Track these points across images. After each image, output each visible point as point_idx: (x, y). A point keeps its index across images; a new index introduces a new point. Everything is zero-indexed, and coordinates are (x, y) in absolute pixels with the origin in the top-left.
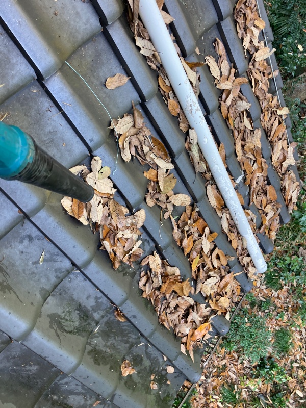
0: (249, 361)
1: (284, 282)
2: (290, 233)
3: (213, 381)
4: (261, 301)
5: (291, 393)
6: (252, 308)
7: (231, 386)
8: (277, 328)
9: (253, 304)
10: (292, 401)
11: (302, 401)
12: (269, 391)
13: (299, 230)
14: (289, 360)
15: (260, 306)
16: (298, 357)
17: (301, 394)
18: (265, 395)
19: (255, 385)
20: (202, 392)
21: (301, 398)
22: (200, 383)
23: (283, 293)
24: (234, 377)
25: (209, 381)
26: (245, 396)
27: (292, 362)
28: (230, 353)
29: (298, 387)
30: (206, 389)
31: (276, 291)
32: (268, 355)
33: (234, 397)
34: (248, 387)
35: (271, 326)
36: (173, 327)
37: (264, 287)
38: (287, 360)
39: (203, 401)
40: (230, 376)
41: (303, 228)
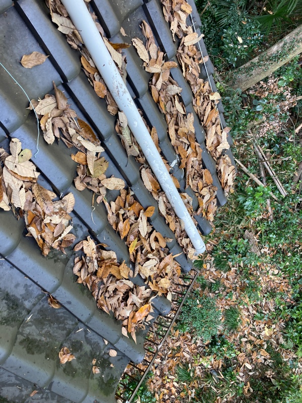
0: (202, 340)
1: (231, 263)
2: (235, 217)
3: (169, 362)
4: (211, 283)
5: (240, 366)
6: (203, 290)
7: (186, 365)
8: (227, 307)
9: (203, 287)
10: (241, 374)
11: (251, 374)
12: (220, 366)
13: (244, 214)
14: (238, 336)
15: (210, 288)
16: (246, 332)
17: (249, 367)
18: (217, 370)
19: (208, 362)
20: (158, 373)
21: (250, 371)
22: (156, 365)
23: (231, 274)
24: (188, 356)
25: (165, 362)
26: (199, 373)
27: (241, 338)
28: (184, 335)
29: (247, 360)
30: (162, 370)
31: (225, 272)
32: (218, 333)
33: (189, 375)
34: (201, 365)
35: (221, 306)
36: (113, 311)
37: (213, 270)
38: (236, 336)
39: (159, 382)
40: (184, 356)
41: (247, 212)
